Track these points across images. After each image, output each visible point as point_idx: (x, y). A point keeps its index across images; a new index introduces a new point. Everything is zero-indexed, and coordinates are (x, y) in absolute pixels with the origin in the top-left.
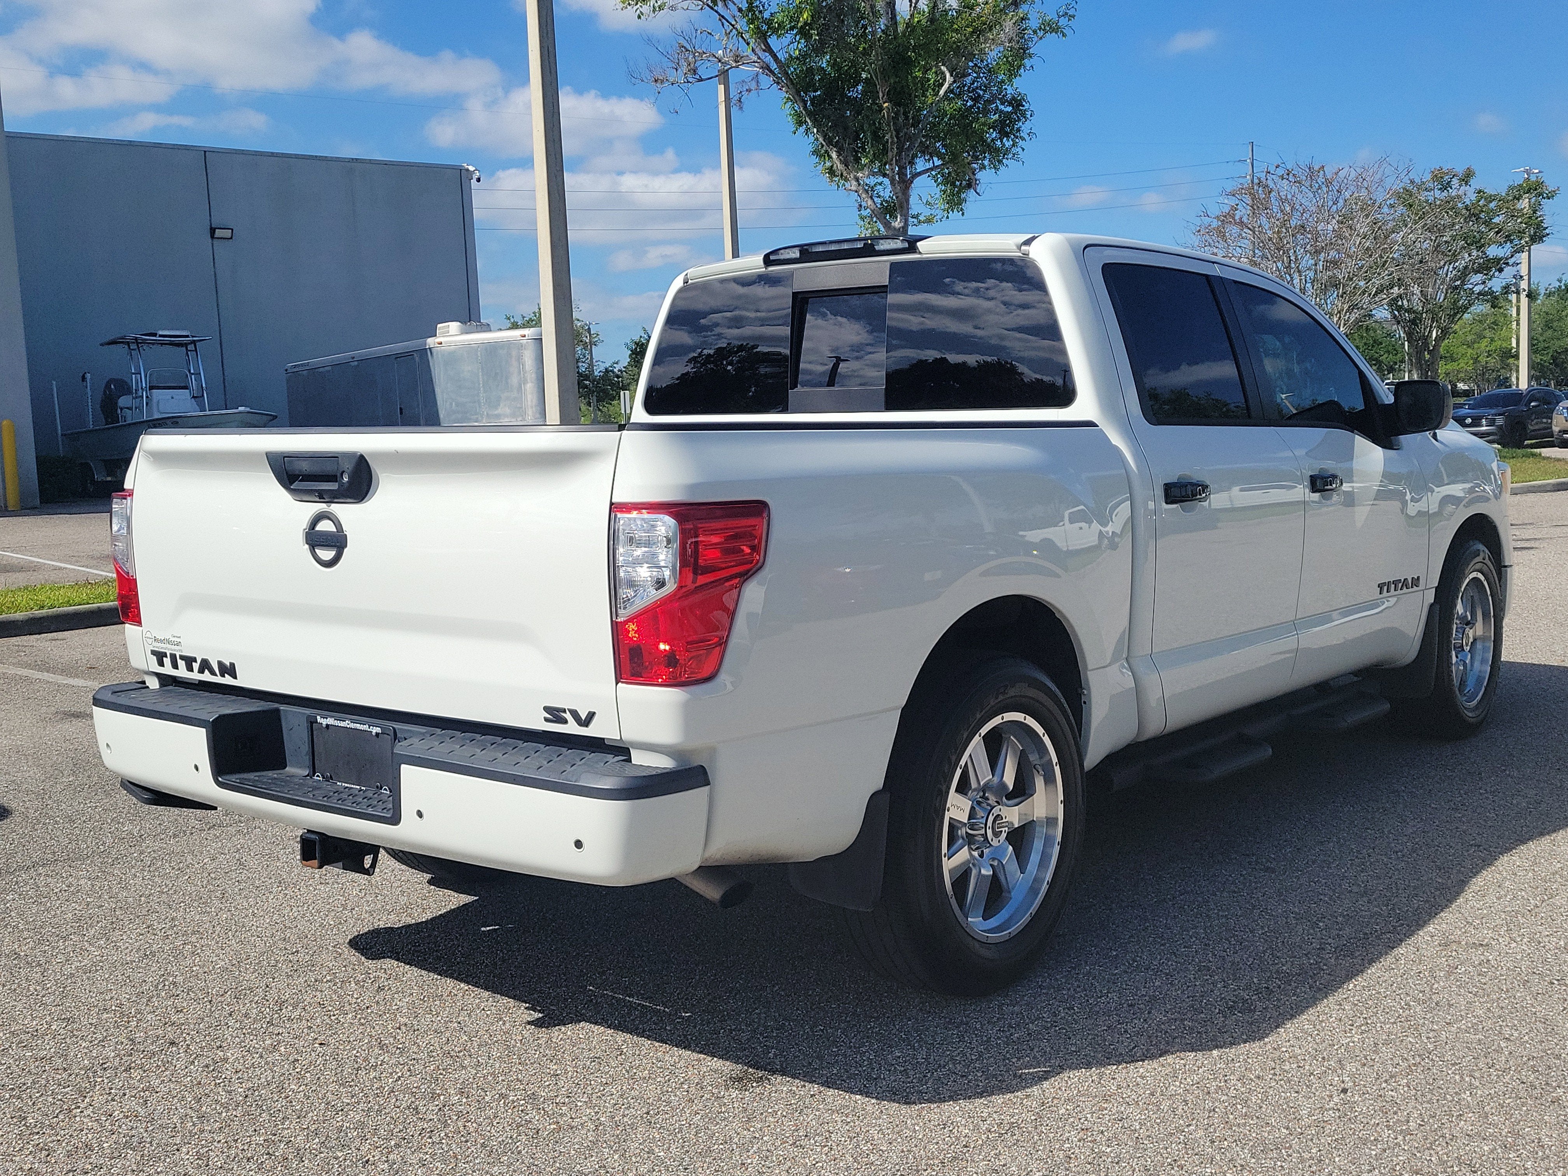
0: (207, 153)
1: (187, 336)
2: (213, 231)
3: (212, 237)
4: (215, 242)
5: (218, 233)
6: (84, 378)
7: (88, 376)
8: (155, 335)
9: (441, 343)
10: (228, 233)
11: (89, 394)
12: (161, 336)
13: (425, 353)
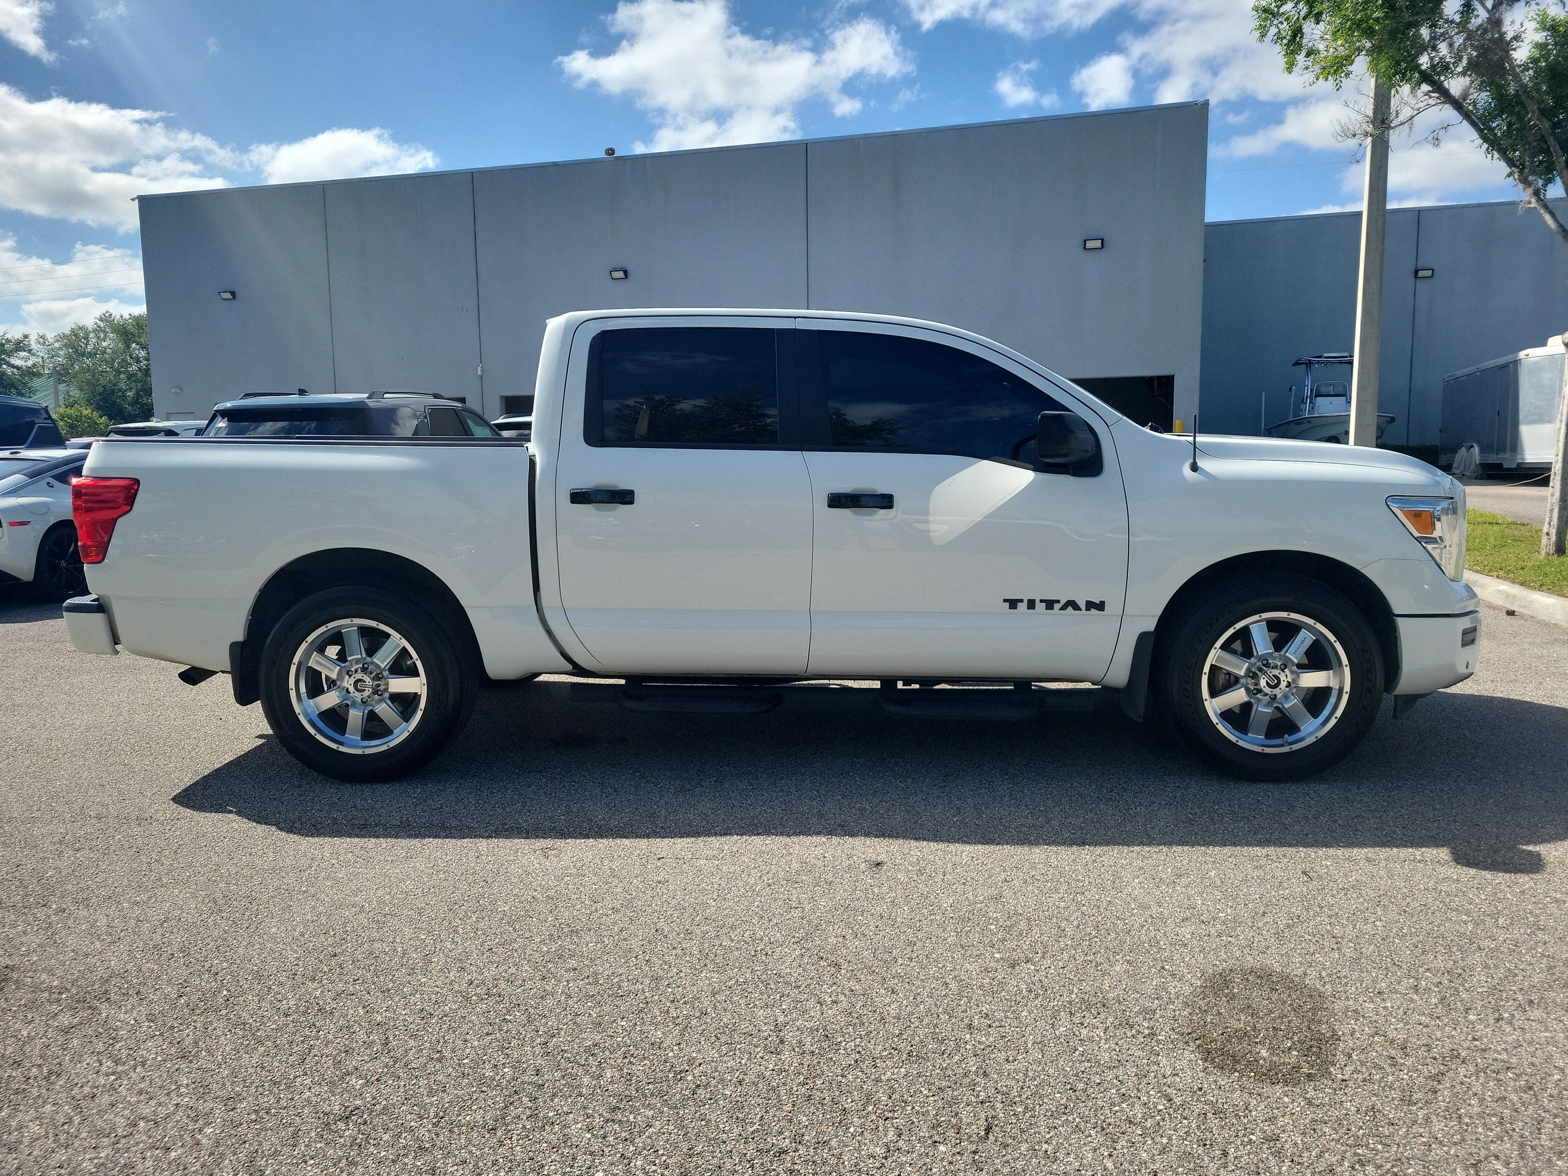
0: (1421, 212)
1: (1347, 357)
2: (1416, 272)
3: (1416, 276)
4: (1418, 281)
5: (1421, 274)
6: (1291, 389)
7: (1294, 387)
8: (1321, 357)
9: (1528, 355)
10: (1429, 273)
11: (1293, 400)
12: (1325, 357)
13: (1516, 363)
